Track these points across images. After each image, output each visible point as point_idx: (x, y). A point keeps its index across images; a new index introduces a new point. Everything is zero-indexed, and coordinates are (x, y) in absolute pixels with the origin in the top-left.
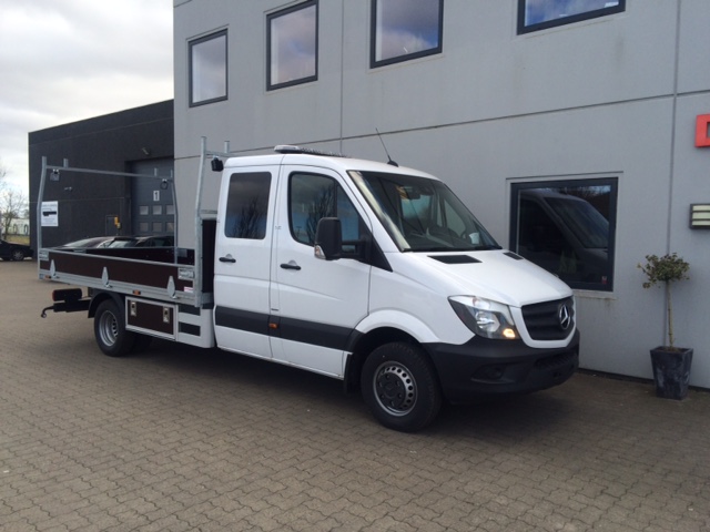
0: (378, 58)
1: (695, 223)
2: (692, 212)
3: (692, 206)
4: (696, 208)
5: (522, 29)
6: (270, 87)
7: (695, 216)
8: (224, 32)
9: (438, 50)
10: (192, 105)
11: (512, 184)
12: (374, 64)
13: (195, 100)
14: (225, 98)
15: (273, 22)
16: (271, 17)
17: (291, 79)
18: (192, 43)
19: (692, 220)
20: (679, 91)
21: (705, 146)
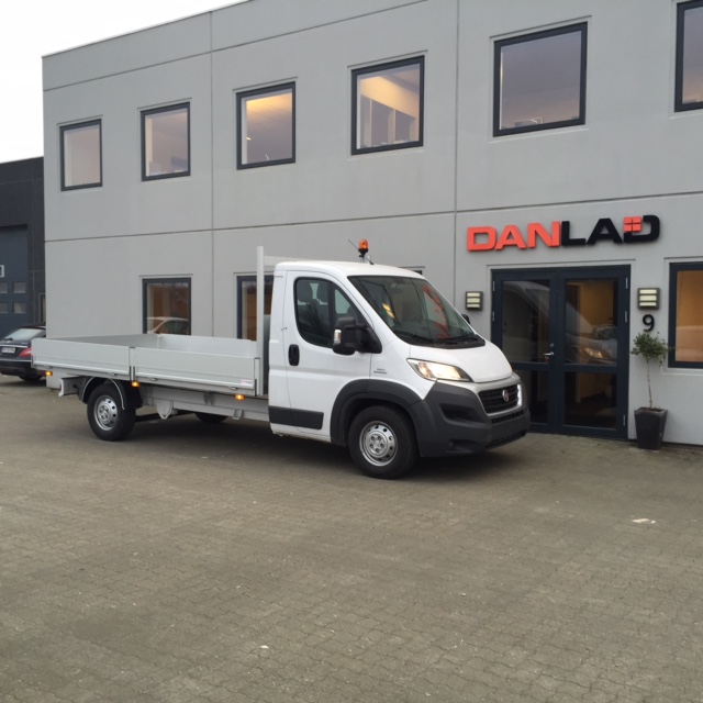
0: (244, 161)
1: (469, 306)
2: (467, 298)
3: (467, 293)
4: (469, 295)
5: (355, 151)
6: (145, 178)
7: (469, 300)
8: (98, 122)
10: (64, 188)
12: (240, 166)
13: (67, 184)
14: (100, 185)
16: (144, 113)
18: (63, 129)
19: (466, 303)
20: (459, 209)
21: (475, 250)
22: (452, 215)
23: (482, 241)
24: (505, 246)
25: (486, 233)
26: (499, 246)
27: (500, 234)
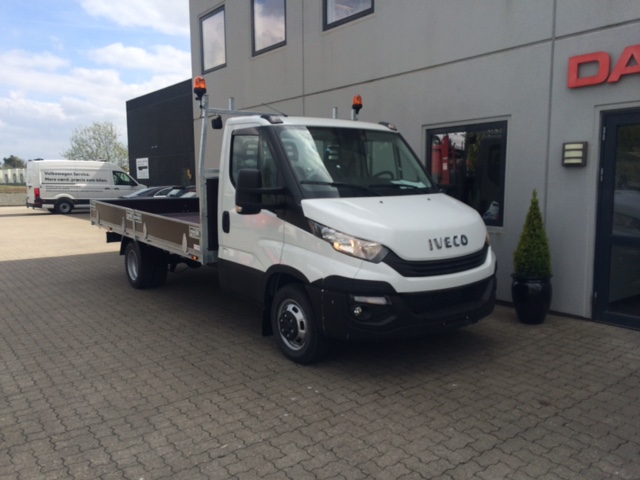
0: (330, 21)
1: (567, 161)
2: (564, 150)
3: (564, 145)
4: (567, 147)
6: (255, 53)
7: (567, 154)
8: (222, 7)
9: (371, 11)
10: (204, 72)
11: (428, 131)
12: (326, 27)
13: (205, 69)
14: (225, 66)
18: (202, 18)
19: (564, 158)
20: (557, 35)
21: (576, 87)
22: (550, 43)
23: (589, 72)
24: (622, 77)
25: (595, 62)
26: (614, 77)
27: (615, 61)
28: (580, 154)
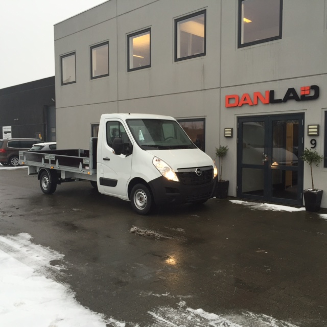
0: (131, 67)
1: (226, 135)
2: (225, 131)
4: (226, 130)
6: (92, 78)
8: (74, 53)
9: (149, 66)
10: (63, 84)
12: (129, 70)
14: (75, 82)
15: (93, 50)
16: (92, 48)
17: (100, 75)
18: (62, 57)
20: (222, 86)
21: (229, 107)
22: (219, 89)
23: (232, 102)
24: (242, 104)
25: (234, 98)
26: (240, 105)
27: (240, 98)
28: (230, 133)
